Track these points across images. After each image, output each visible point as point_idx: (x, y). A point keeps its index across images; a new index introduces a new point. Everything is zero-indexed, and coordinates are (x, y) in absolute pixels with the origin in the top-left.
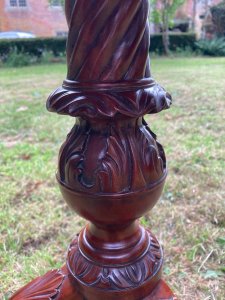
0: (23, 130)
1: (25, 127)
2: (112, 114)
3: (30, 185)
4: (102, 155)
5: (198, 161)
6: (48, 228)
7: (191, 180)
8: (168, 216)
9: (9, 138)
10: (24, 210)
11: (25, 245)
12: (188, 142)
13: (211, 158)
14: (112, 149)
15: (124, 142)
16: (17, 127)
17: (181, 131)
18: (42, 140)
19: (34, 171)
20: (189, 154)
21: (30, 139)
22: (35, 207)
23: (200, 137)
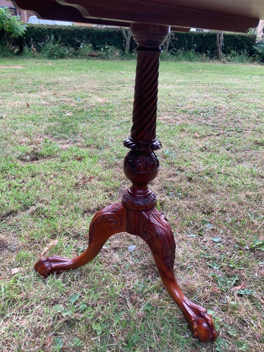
0: (73, 136)
1: (74, 133)
2: (142, 150)
3: (84, 178)
4: (138, 161)
5: (208, 174)
6: (99, 204)
7: (198, 186)
8: (175, 205)
9: (61, 142)
10: (82, 194)
11: (85, 212)
12: (206, 159)
13: (219, 173)
14: (142, 159)
15: (145, 157)
16: (66, 132)
17: (204, 149)
18: (89, 146)
19: (86, 169)
20: (203, 168)
21: (79, 144)
22: (90, 192)
23: (217, 156)
